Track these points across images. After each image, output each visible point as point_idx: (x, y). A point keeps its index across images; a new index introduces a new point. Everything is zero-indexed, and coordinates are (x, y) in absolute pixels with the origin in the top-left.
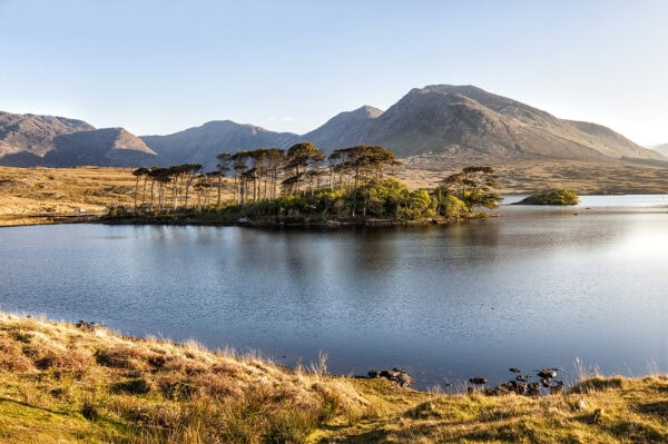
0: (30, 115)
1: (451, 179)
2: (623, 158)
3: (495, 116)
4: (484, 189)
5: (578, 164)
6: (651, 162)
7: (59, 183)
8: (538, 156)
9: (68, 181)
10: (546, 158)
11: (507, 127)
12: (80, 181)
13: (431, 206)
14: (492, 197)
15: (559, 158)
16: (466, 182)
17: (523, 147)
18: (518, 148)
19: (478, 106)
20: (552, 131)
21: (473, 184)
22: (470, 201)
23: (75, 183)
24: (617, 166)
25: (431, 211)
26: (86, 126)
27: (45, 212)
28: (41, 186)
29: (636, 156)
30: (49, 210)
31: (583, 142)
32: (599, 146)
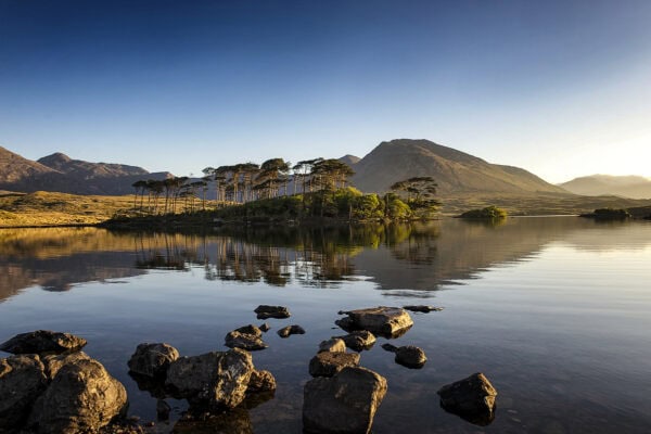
0: (102, 164)
1: (396, 186)
2: (538, 192)
3: (443, 161)
4: (426, 195)
5: (505, 196)
6: (556, 194)
7: (100, 205)
8: (474, 190)
9: (107, 203)
10: (482, 191)
11: (452, 169)
12: (118, 203)
13: (379, 208)
14: (434, 202)
15: (491, 192)
16: (410, 190)
17: (464, 183)
18: (460, 184)
19: (430, 154)
20: (484, 172)
21: (416, 191)
22: (414, 206)
23: (113, 205)
24: (533, 196)
25: (379, 212)
26: (144, 171)
27: (75, 223)
28: (86, 207)
29: (546, 190)
30: (78, 221)
31: (509, 180)
32: (519, 183)
